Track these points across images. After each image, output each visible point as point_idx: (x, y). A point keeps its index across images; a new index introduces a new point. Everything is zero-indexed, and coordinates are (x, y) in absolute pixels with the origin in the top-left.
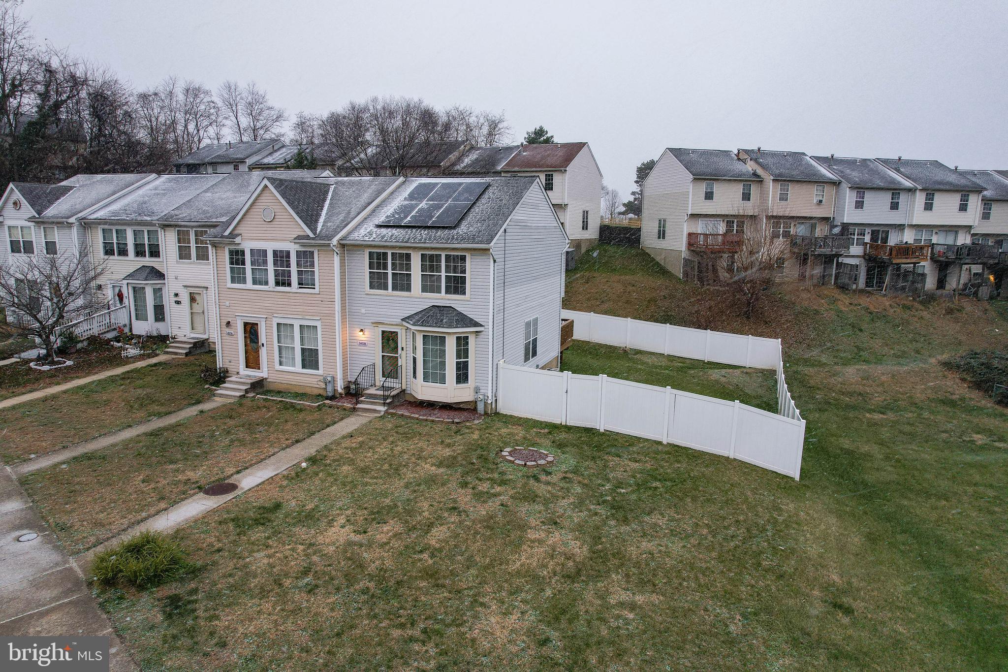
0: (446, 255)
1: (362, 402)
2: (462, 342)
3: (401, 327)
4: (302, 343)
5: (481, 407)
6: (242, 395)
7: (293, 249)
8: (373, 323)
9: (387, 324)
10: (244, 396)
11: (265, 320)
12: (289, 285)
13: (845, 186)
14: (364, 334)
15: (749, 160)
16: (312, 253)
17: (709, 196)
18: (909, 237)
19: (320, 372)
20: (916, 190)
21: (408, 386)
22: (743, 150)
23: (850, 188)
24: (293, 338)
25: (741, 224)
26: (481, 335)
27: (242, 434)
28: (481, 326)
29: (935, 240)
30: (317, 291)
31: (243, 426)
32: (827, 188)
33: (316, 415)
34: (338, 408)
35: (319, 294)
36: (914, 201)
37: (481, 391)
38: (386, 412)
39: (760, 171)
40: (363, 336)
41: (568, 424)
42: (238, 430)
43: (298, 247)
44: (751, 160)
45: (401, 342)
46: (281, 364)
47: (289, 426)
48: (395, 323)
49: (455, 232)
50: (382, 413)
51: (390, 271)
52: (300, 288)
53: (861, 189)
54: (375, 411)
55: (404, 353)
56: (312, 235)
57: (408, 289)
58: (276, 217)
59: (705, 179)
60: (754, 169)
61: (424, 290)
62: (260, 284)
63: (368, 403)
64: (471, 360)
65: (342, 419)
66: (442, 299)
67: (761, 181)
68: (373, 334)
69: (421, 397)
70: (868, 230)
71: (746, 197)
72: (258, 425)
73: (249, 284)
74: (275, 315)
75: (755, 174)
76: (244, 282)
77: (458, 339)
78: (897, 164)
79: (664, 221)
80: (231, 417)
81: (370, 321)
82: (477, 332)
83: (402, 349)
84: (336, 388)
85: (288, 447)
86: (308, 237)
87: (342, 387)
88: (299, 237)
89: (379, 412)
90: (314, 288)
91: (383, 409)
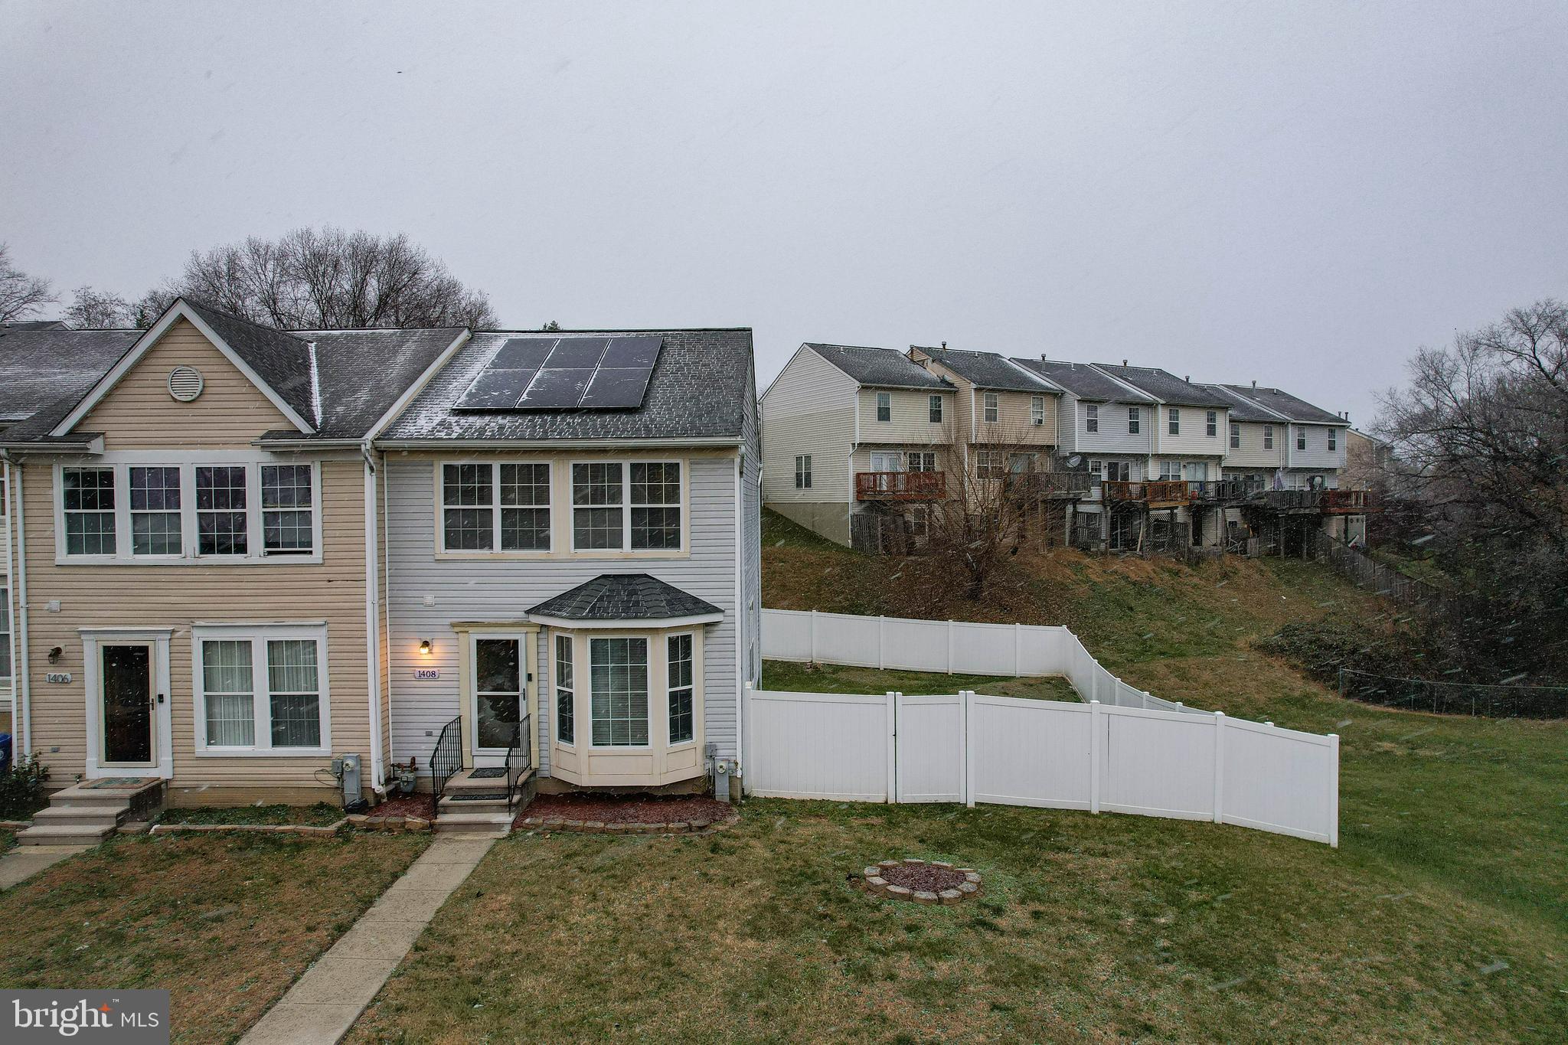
0: (632, 465)
1: (446, 810)
2: (680, 647)
3: (525, 630)
4: (273, 686)
5: (722, 789)
6: (110, 831)
7: (253, 461)
8: (453, 625)
9: (490, 625)
10: (114, 831)
11: (168, 636)
12: (242, 548)
13: (1071, 398)
14: (430, 652)
15: (930, 361)
16: (305, 472)
17: (884, 415)
18: (1154, 472)
19: (325, 748)
20: (1157, 405)
21: (545, 760)
22: (918, 348)
23: (1078, 400)
24: (247, 674)
25: (930, 458)
26: (718, 632)
27: (163, 935)
28: (717, 610)
29: (1184, 476)
30: (317, 556)
31: (155, 911)
32: (1047, 402)
33: (348, 854)
34: (390, 830)
35: (322, 565)
36: (1157, 421)
37: (721, 752)
38: (515, 825)
39: (950, 377)
40: (430, 656)
41: (900, 800)
42: (146, 927)
43: (268, 459)
44: (933, 361)
45: (527, 661)
46: (211, 737)
47: (290, 891)
48: (511, 621)
49: (646, 417)
50: (506, 831)
51: (497, 507)
52: (270, 553)
53: (1091, 402)
54: (488, 826)
55: (534, 684)
56: (305, 428)
57: (544, 543)
58: (209, 390)
59: (877, 388)
60: (940, 375)
61: (581, 542)
62: (159, 549)
63: (462, 809)
64: (697, 687)
65: (417, 855)
66: (625, 560)
67: (955, 392)
68: (455, 649)
69: (586, 781)
70: (1104, 463)
71: (936, 416)
72: (198, 902)
73: (124, 551)
74: (198, 623)
75: (943, 381)
76: (110, 547)
77: (673, 643)
78: (1124, 371)
79: (808, 458)
80: (103, 894)
81: (449, 621)
82: (707, 625)
83: (530, 677)
84: (366, 784)
85: (325, 948)
86: (296, 433)
87: (382, 780)
88: (270, 434)
89: (498, 826)
90: (311, 552)
91: (507, 818)
